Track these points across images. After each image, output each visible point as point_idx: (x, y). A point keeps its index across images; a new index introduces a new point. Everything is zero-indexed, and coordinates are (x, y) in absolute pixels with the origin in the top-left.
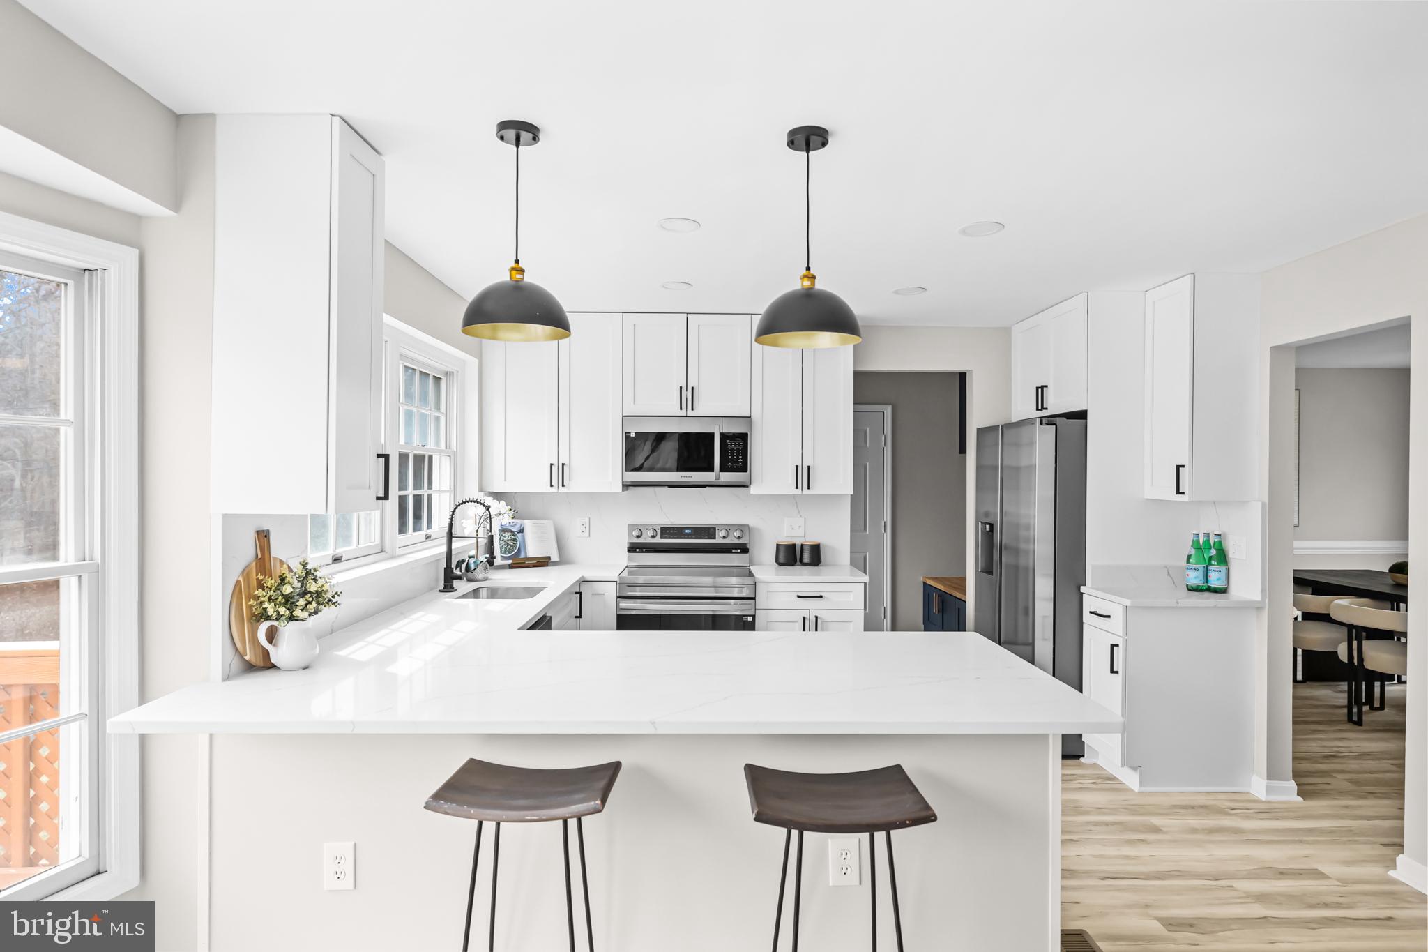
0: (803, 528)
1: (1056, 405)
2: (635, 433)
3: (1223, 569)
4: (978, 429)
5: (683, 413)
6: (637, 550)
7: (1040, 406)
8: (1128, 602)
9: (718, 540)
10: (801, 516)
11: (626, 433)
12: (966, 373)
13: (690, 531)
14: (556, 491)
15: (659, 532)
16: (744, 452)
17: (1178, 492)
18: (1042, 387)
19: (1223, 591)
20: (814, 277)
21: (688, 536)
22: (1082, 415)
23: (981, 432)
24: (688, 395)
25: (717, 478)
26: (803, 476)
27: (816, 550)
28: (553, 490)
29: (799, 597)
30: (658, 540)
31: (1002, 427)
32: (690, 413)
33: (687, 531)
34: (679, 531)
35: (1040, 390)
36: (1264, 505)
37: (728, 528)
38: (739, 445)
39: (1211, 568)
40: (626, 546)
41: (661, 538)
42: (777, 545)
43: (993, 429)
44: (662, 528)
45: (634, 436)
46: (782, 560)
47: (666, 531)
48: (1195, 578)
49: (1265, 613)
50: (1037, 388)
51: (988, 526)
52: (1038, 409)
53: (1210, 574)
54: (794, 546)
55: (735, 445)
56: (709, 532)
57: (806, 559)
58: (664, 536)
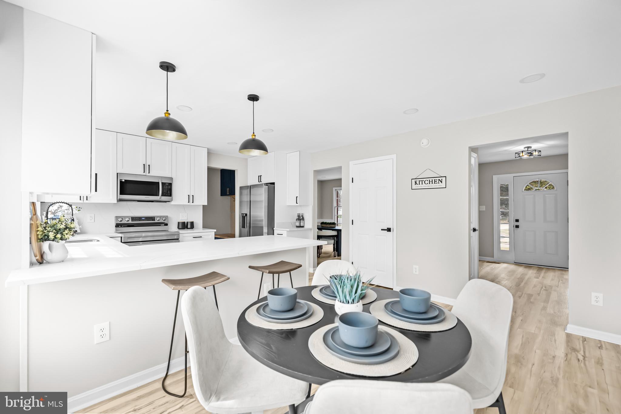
0: (186, 217)
1: (265, 180)
2: (125, 180)
3: (303, 221)
4: (240, 187)
5: (145, 174)
6: (120, 226)
7: (260, 181)
8: (288, 230)
9: (156, 221)
10: (186, 213)
11: (120, 180)
12: (235, 171)
13: (144, 218)
14: (82, 202)
15: (131, 219)
16: (170, 190)
17: (297, 203)
18: (261, 176)
19: (303, 227)
20: (255, 136)
21: (143, 220)
22: (273, 184)
23: (241, 188)
24: (147, 167)
25: (160, 198)
26: (191, 199)
27: (192, 223)
28: (81, 201)
29: (193, 237)
30: (130, 222)
31: (250, 187)
32: (148, 174)
33: (143, 218)
34: (140, 219)
35: (260, 177)
36: (312, 206)
37: (160, 217)
38: (168, 187)
39: (301, 221)
40: (114, 225)
41: (132, 221)
42: (178, 222)
43: (247, 187)
44: (132, 217)
45: (124, 181)
46: (180, 227)
47: (133, 219)
48: (298, 224)
49: (313, 230)
50: (259, 176)
51: (245, 215)
52: (259, 182)
53: (301, 223)
54: (184, 222)
55: (167, 187)
56: (153, 218)
57: (189, 227)
58: (133, 220)
